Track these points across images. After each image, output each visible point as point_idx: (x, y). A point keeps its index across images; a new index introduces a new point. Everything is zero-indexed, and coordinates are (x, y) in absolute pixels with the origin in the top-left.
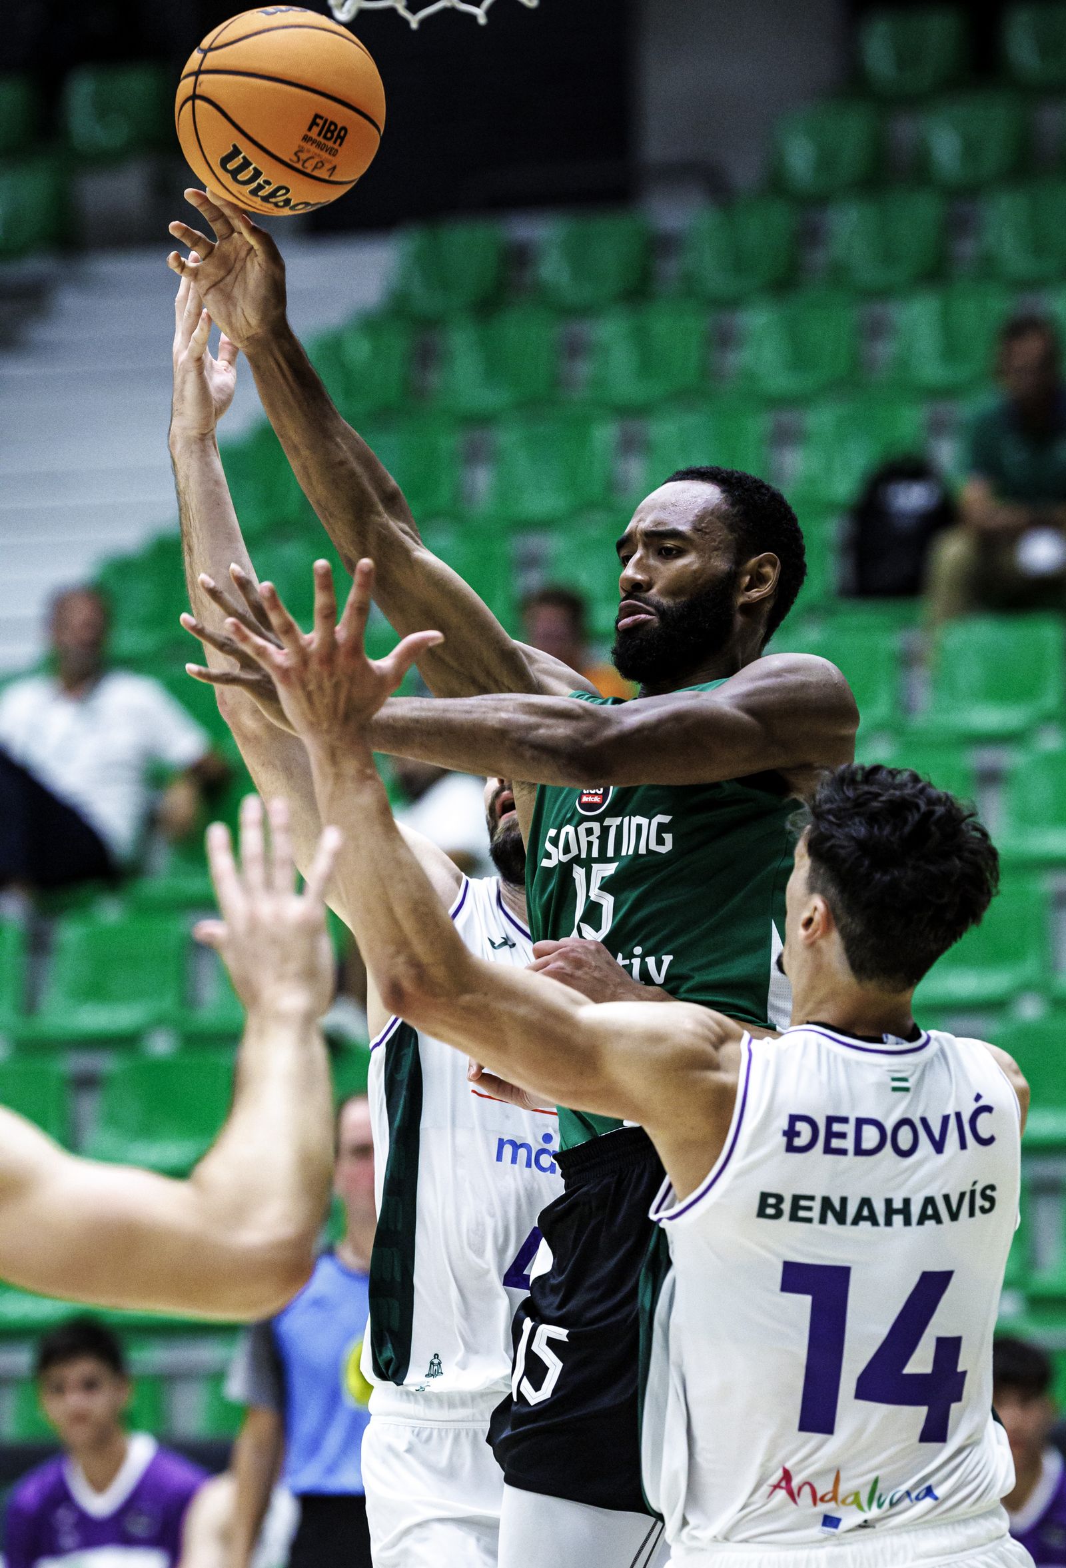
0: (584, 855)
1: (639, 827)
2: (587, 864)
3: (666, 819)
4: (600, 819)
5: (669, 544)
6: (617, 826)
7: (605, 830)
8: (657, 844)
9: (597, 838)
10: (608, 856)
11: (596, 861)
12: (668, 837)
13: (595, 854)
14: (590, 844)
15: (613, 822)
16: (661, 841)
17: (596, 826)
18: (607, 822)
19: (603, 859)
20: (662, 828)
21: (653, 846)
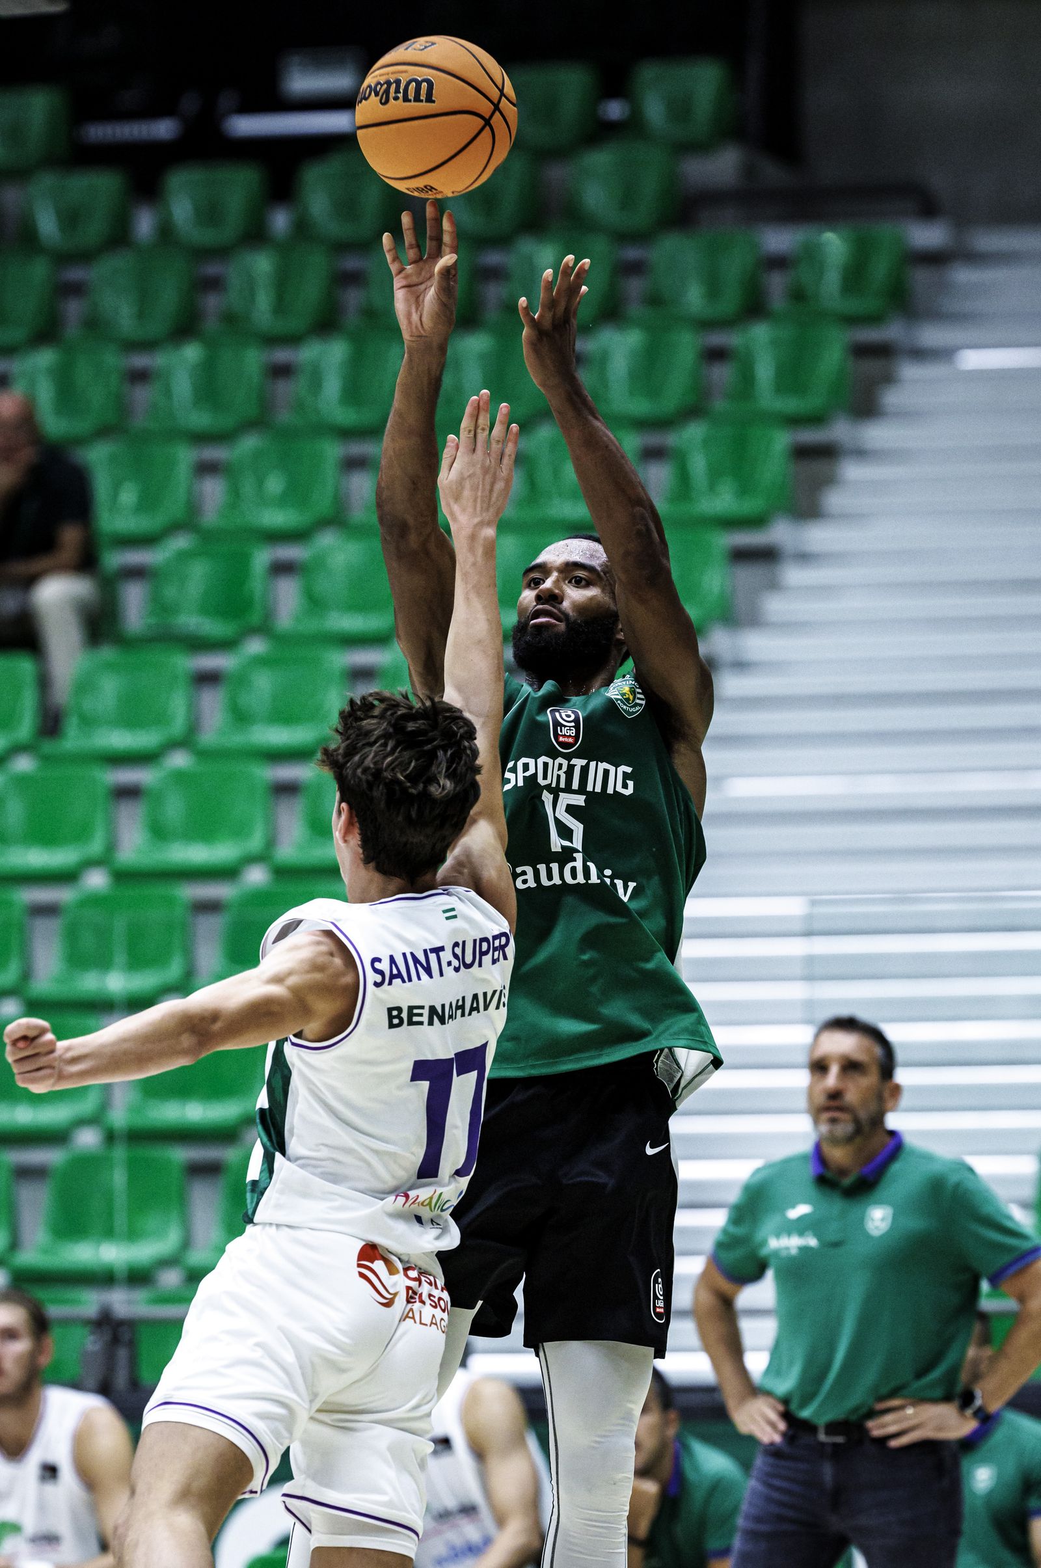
0: (554, 785)
1: (606, 772)
2: (555, 792)
3: (629, 770)
4: (568, 757)
5: (581, 574)
6: (582, 766)
7: (571, 768)
8: (622, 788)
9: (564, 773)
10: (573, 788)
11: (563, 791)
12: (631, 784)
13: (562, 785)
14: (559, 776)
15: (579, 763)
16: (625, 786)
17: (565, 763)
18: (574, 761)
19: (568, 789)
20: (625, 775)
21: (619, 789)
